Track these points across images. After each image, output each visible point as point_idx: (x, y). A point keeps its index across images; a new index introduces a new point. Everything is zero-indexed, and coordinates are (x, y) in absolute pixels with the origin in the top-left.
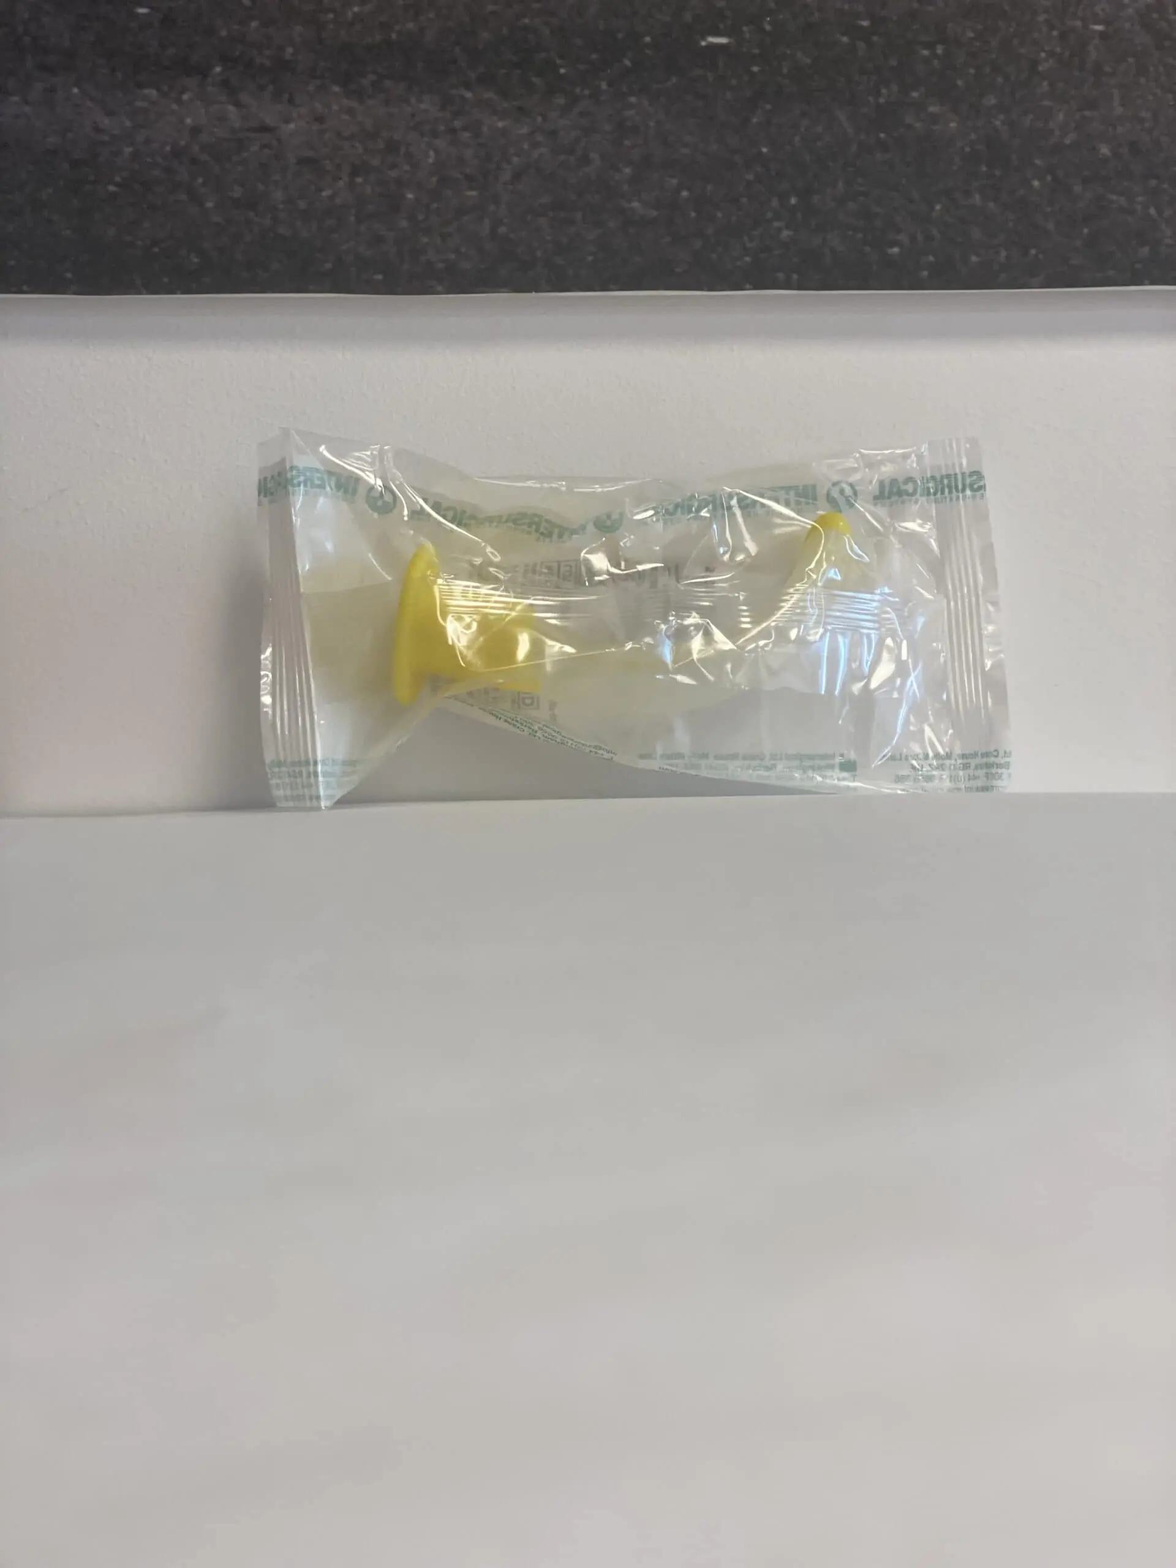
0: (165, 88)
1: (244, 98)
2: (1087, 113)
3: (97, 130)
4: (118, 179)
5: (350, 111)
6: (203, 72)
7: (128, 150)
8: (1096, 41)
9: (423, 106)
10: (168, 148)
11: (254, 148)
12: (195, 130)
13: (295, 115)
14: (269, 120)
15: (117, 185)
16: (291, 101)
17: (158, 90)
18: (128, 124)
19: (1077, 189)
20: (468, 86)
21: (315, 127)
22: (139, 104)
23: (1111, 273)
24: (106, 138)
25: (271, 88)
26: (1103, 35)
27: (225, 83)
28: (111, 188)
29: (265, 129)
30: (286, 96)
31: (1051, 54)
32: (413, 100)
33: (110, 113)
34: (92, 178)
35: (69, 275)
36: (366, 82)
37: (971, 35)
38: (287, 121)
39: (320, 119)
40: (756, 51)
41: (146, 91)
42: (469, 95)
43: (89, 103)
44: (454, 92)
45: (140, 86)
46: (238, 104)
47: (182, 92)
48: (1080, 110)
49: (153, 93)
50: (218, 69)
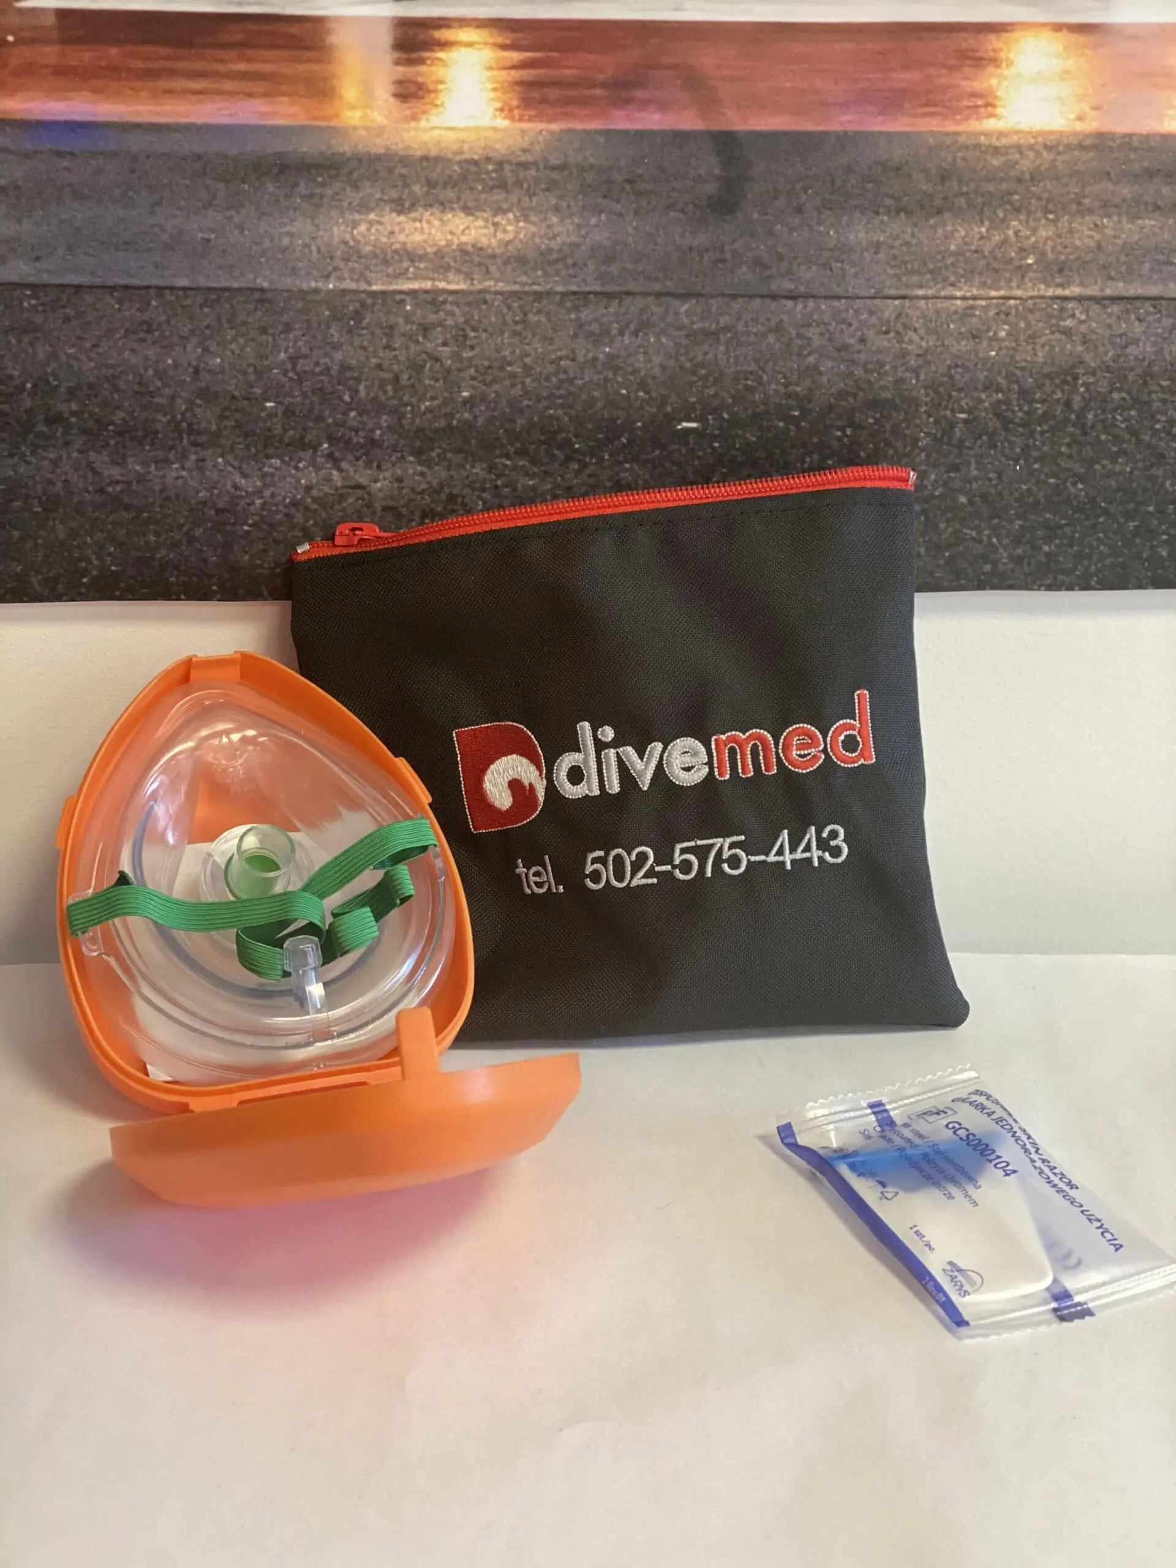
0: (287, 459)
1: (344, 465)
2: (952, 475)
3: (236, 487)
4: (250, 522)
5: (422, 474)
6: (315, 448)
7: (258, 502)
8: (961, 425)
9: (475, 471)
10: (288, 500)
11: (350, 500)
12: (308, 489)
13: (381, 477)
14: (363, 481)
15: (250, 526)
16: (379, 467)
17: (282, 460)
18: (259, 483)
19: (942, 526)
20: (508, 456)
21: (396, 485)
22: (266, 469)
23: (963, 582)
24: (244, 493)
25: (364, 458)
26: (966, 421)
27: (330, 456)
28: (246, 528)
29: (359, 487)
30: (375, 465)
31: (927, 434)
32: (468, 466)
33: (245, 476)
34: (232, 521)
35: (214, 588)
36: (434, 454)
37: (871, 421)
38: (376, 481)
39: (399, 480)
40: (717, 432)
41: (273, 461)
42: (508, 462)
43: (230, 469)
44: (497, 460)
45: (268, 457)
46: (340, 470)
47: (299, 462)
48: (948, 472)
49: (277, 462)
50: (326, 446)
